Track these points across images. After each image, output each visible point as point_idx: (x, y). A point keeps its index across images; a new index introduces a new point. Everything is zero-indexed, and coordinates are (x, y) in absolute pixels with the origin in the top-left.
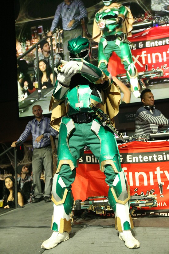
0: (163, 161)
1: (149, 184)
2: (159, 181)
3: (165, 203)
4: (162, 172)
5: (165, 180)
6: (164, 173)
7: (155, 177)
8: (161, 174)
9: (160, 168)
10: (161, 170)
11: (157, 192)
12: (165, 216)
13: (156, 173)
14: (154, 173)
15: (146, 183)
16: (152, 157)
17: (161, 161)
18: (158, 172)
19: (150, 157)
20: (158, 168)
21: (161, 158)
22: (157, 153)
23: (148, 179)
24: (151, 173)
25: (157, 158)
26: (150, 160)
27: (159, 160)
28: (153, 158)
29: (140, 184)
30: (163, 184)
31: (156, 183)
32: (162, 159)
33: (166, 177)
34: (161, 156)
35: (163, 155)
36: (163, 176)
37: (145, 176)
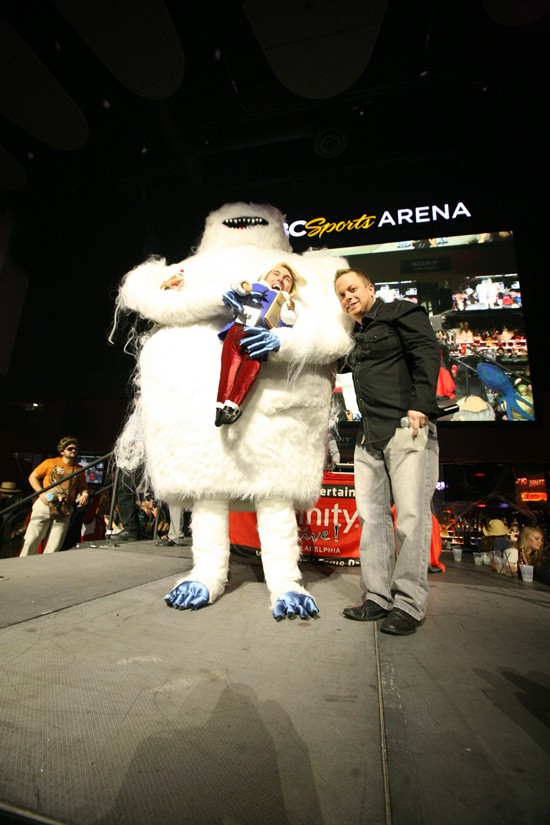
0: (344, 497)
1: (323, 523)
2: (336, 521)
3: (338, 549)
4: (340, 511)
5: (342, 521)
6: (343, 513)
7: (331, 517)
8: (339, 514)
9: (339, 505)
10: (339, 508)
11: (331, 535)
12: (335, 565)
13: (333, 511)
14: (330, 512)
15: (319, 523)
17: (341, 497)
18: (336, 510)
19: (329, 491)
20: (336, 506)
21: (341, 494)
22: (338, 487)
23: (323, 518)
24: (327, 511)
25: (336, 493)
26: (329, 494)
28: (331, 493)
29: (312, 522)
30: (340, 525)
31: (331, 524)
33: (344, 518)
35: (344, 490)
36: (341, 517)
37: (319, 513)
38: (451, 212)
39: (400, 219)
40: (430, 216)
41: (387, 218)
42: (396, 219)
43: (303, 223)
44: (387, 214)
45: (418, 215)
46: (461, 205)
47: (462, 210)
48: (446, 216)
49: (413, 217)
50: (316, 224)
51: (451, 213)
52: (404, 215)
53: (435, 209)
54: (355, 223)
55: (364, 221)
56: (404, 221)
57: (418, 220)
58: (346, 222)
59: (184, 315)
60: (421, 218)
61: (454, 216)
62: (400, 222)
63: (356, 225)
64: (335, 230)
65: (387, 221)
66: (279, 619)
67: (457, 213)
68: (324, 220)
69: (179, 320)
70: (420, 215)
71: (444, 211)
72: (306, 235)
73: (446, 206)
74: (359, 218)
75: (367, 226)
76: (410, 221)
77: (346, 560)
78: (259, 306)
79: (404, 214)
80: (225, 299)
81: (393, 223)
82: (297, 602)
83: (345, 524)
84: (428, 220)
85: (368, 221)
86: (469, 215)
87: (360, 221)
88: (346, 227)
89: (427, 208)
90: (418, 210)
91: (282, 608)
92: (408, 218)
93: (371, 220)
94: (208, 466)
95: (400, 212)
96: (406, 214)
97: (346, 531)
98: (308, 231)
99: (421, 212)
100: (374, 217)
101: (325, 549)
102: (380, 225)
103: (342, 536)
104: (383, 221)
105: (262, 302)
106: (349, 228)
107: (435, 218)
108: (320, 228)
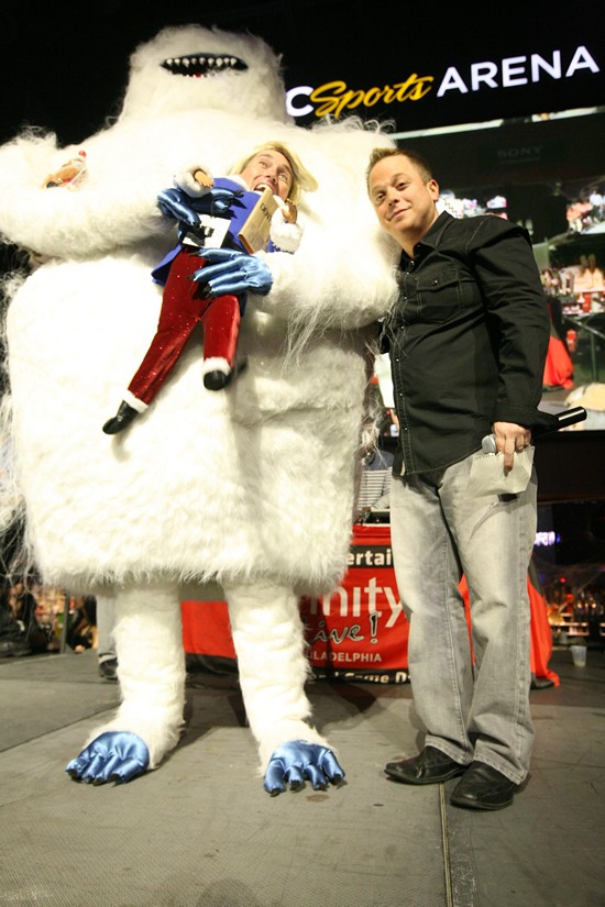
0: (385, 566)
1: (350, 612)
2: (372, 607)
3: (378, 655)
4: (379, 590)
5: (383, 606)
6: (384, 593)
7: (365, 600)
8: (377, 594)
9: (377, 580)
10: (377, 585)
11: (365, 632)
12: (373, 682)
13: (366, 590)
14: (362, 591)
15: (344, 611)
16: (362, 556)
17: (380, 566)
18: (372, 589)
19: (360, 556)
20: (373, 582)
21: (380, 560)
22: (375, 548)
23: (350, 603)
24: (357, 592)
25: (372, 559)
26: (358, 562)
27: (377, 562)
28: (363, 559)
29: (331, 611)
30: (380, 614)
31: (364, 612)
32: (382, 563)
33: (386, 601)
34: (382, 556)
35: (385, 554)
36: (381, 599)
37: (344, 595)
38: (565, 65)
39: (476, 79)
40: (528, 74)
41: (452, 80)
42: (467, 80)
43: (306, 90)
44: (452, 72)
45: (507, 72)
46: (582, 51)
47: (583, 59)
48: (555, 72)
49: (498, 78)
50: (329, 93)
51: (565, 67)
52: (483, 74)
53: (537, 60)
54: (396, 90)
55: (412, 87)
56: (482, 84)
57: (507, 82)
58: (382, 89)
59: (85, 235)
60: (513, 77)
61: (570, 73)
62: (475, 87)
63: (399, 95)
64: (362, 103)
65: (452, 86)
66: (276, 792)
67: (574, 65)
68: (342, 85)
69: (75, 247)
70: (509, 73)
71: (551, 62)
72: (313, 113)
73: (557, 55)
74: (405, 80)
75: (417, 96)
76: (493, 84)
77: (392, 673)
78: (227, 214)
79: (483, 72)
80: (162, 204)
81: (464, 89)
82: (305, 759)
83: (388, 613)
84: (524, 81)
85: (419, 87)
86: (595, 69)
87: (405, 86)
88: (382, 97)
89: (522, 59)
90: (506, 63)
91: (281, 774)
92: (488, 79)
93: (426, 84)
94: (136, 522)
95: (475, 68)
96: (486, 71)
97: (390, 624)
98: (316, 106)
99: (512, 66)
100: (430, 79)
101: (356, 656)
102: (441, 93)
103: (383, 631)
104: (445, 86)
105: (233, 208)
106: (387, 100)
107: (536, 77)
108: (336, 100)
